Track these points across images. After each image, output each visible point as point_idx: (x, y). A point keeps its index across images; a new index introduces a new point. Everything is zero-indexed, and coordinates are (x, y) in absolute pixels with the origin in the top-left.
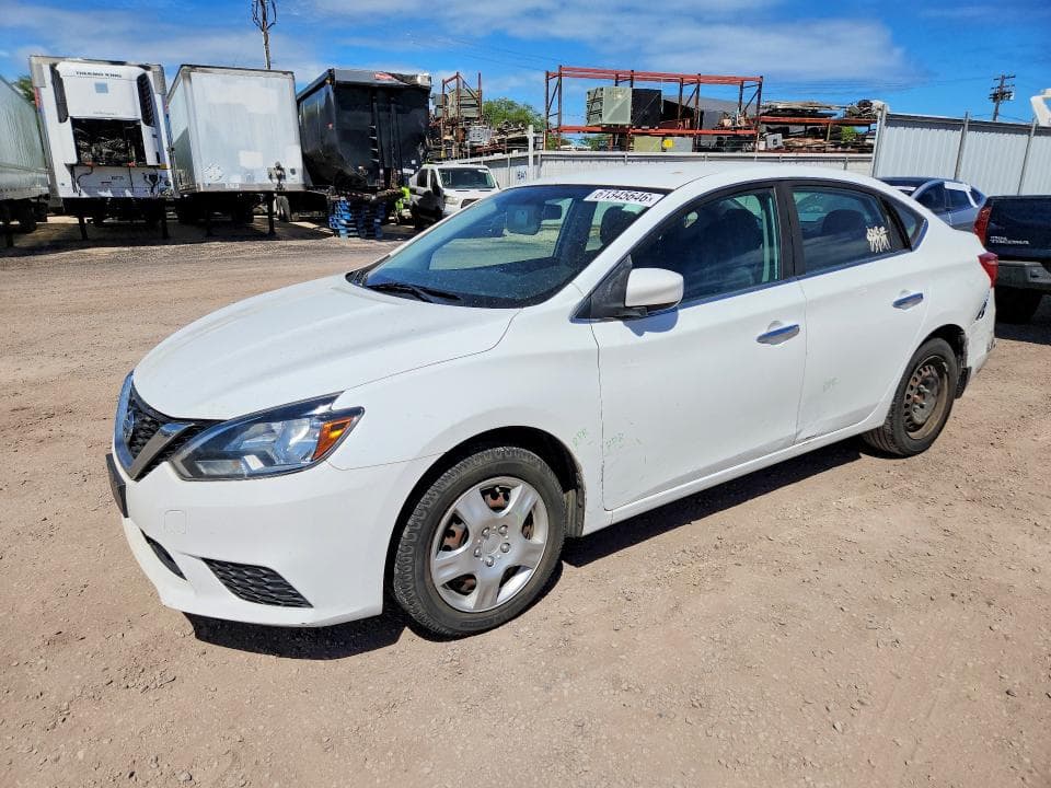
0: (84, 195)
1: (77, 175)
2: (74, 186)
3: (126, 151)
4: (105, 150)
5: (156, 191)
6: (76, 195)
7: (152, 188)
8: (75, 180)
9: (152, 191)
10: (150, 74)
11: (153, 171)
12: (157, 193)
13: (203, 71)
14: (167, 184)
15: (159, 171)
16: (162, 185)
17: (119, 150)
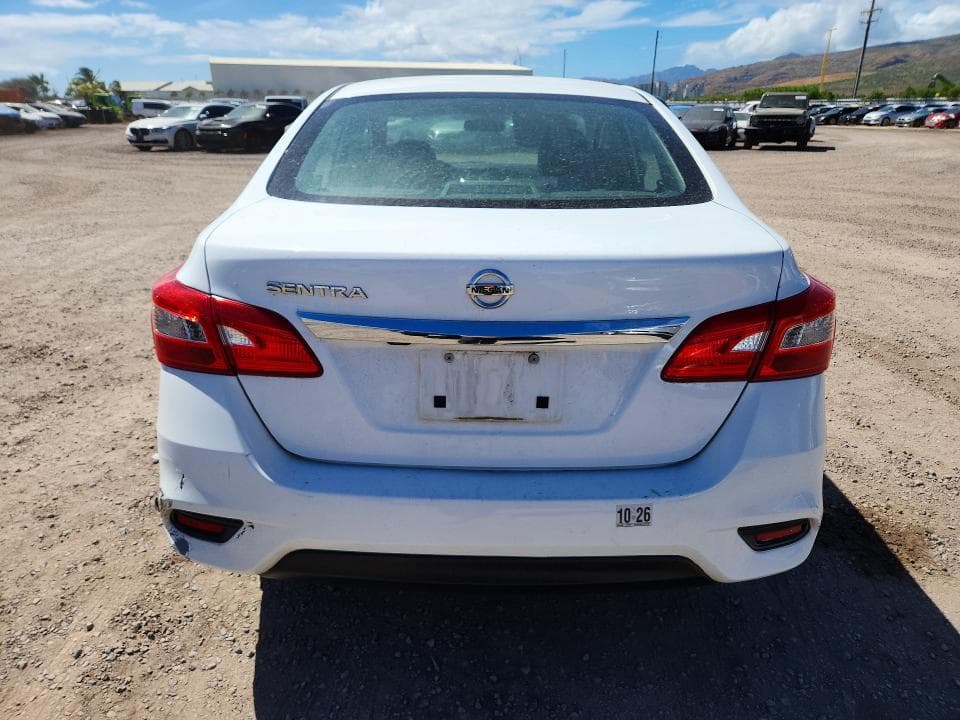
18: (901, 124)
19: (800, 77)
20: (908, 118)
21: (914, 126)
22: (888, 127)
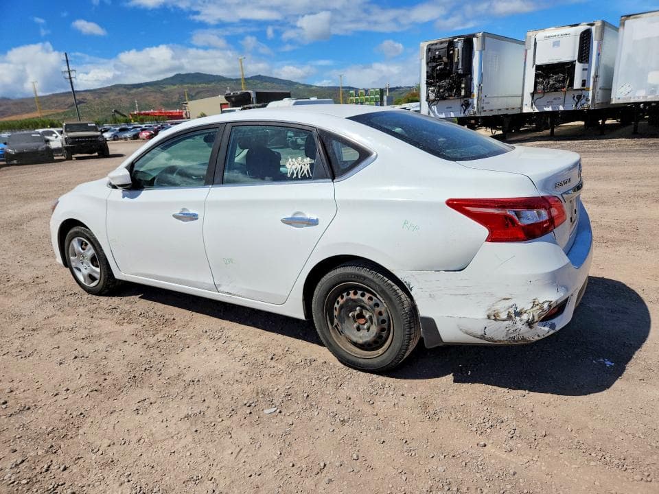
0: (537, 111)
1: (535, 98)
2: (532, 105)
3: (563, 81)
4: (551, 82)
5: (579, 105)
6: (532, 111)
7: (577, 104)
8: (533, 102)
9: (576, 106)
10: (593, 29)
11: (580, 92)
12: (579, 107)
13: (635, 18)
14: (587, 100)
15: (584, 92)
16: (583, 101)
17: (559, 82)
18: (126, 139)
19: (17, 114)
20: (128, 135)
21: (134, 139)
22: (116, 142)
